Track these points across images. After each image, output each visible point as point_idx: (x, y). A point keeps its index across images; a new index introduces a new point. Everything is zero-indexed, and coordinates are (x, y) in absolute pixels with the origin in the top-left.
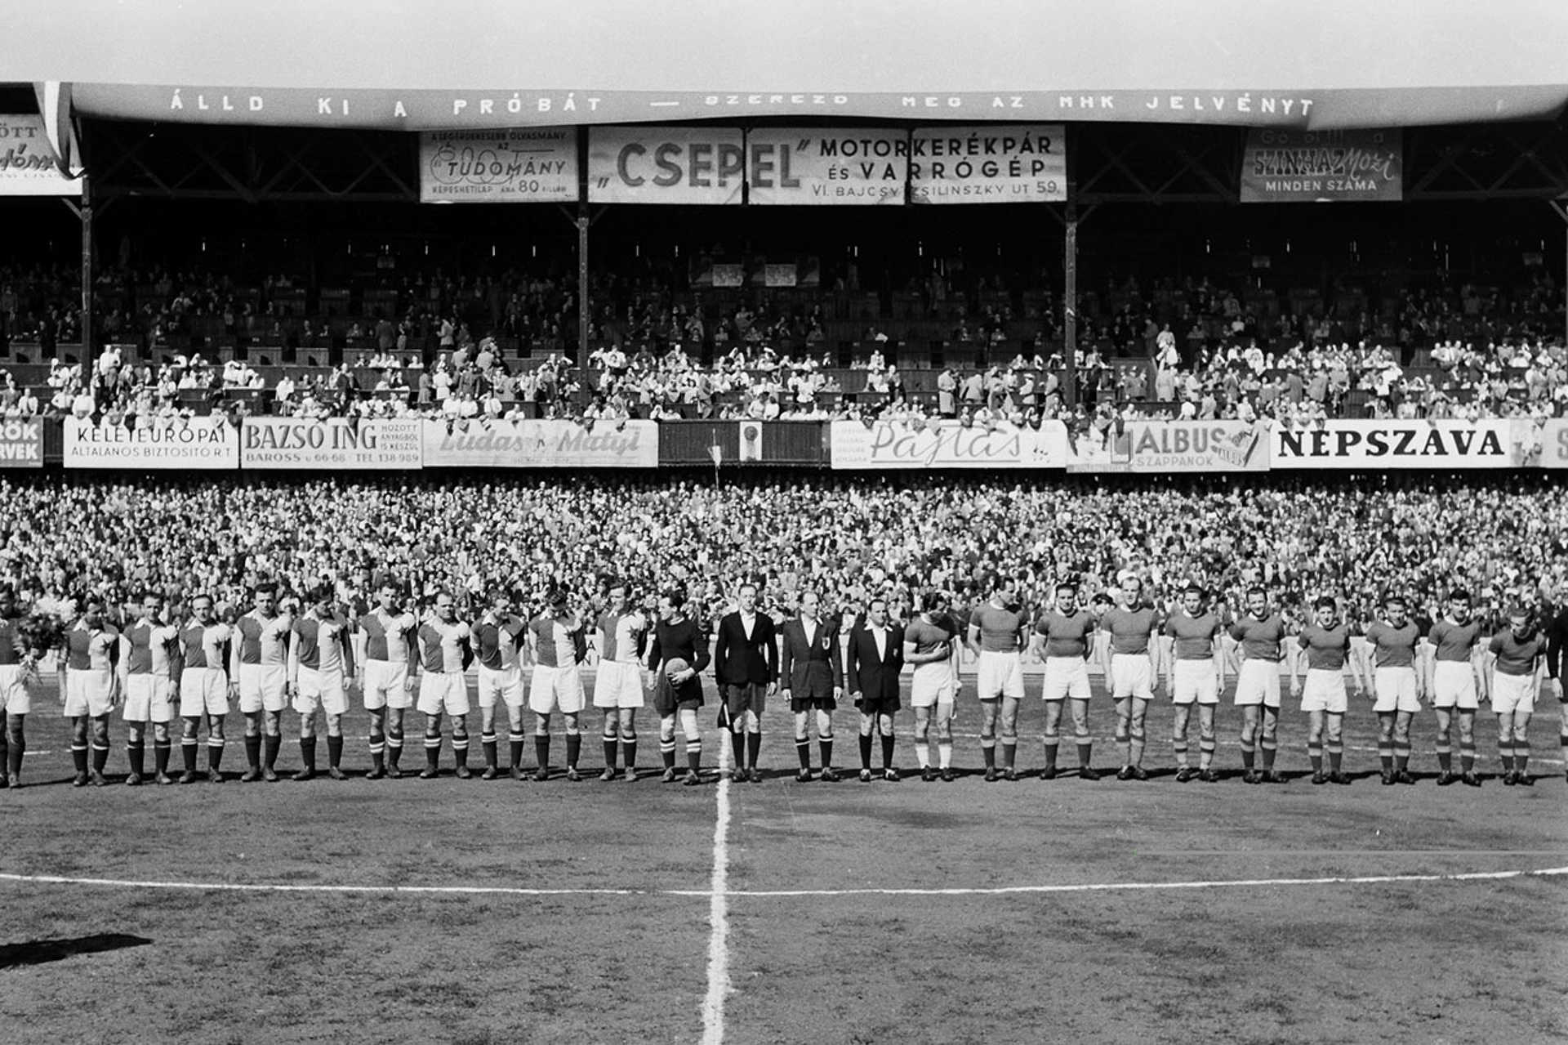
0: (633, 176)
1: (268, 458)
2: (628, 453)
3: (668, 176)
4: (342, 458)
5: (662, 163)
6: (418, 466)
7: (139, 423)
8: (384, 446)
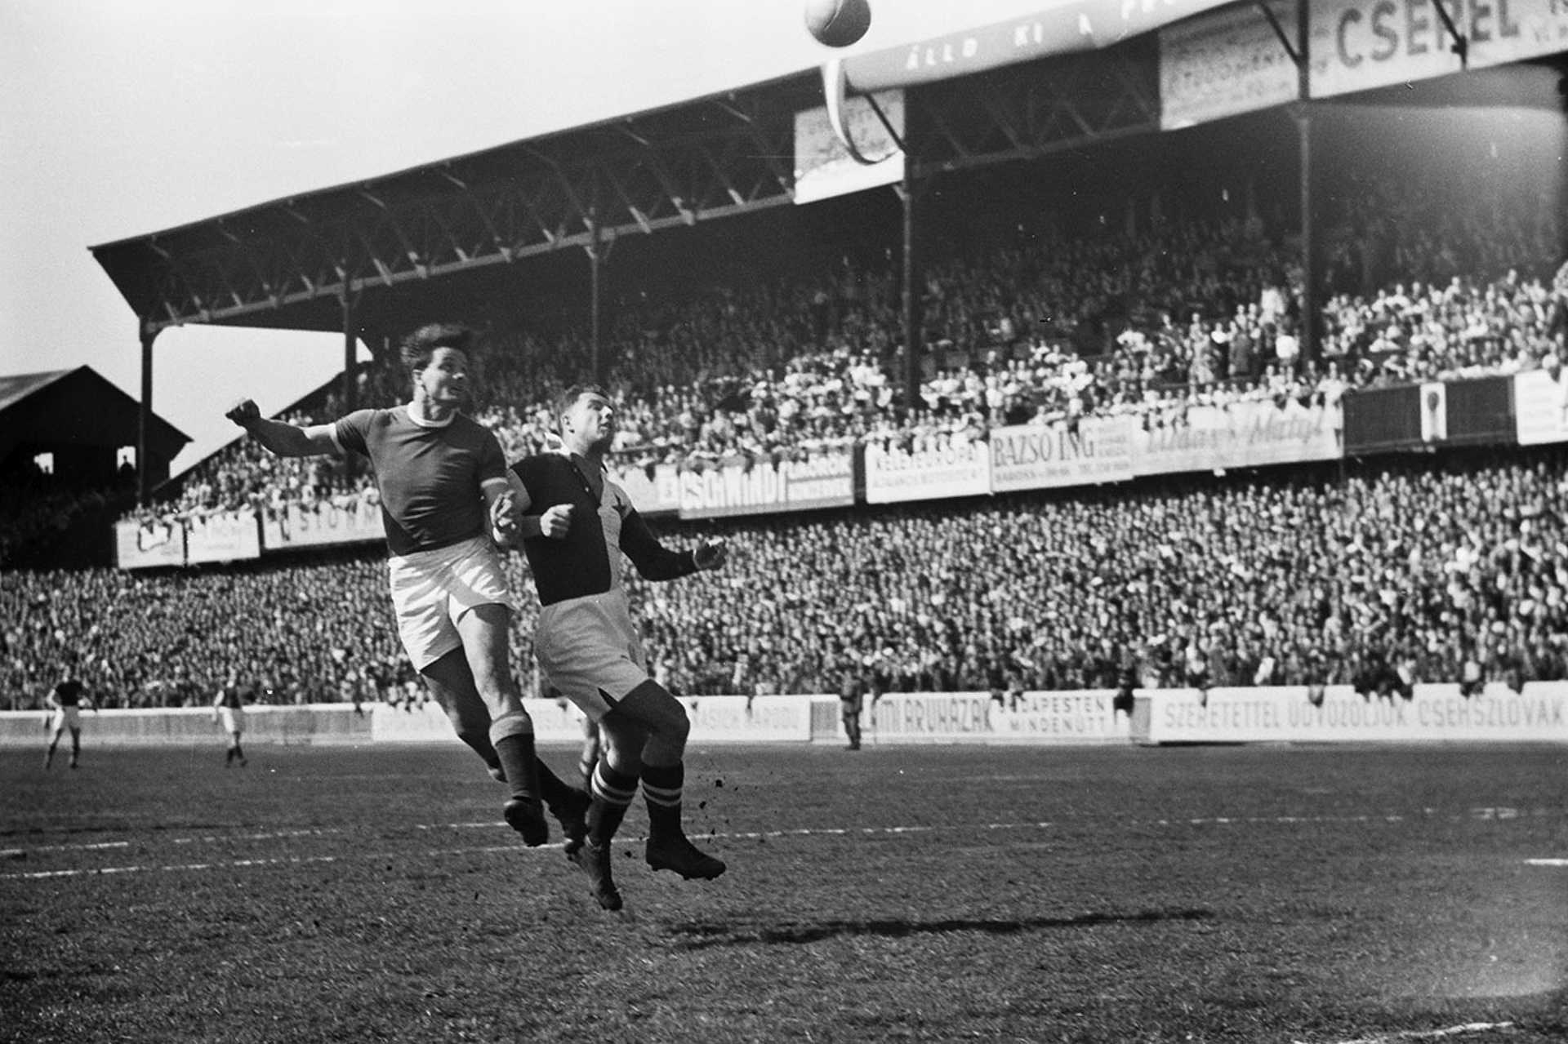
0: (1351, 52)
1: (1011, 477)
2: (1314, 440)
3: (1384, 46)
4: (1065, 472)
5: (1379, 31)
6: (1127, 475)
7: (917, 445)
8: (1101, 454)
